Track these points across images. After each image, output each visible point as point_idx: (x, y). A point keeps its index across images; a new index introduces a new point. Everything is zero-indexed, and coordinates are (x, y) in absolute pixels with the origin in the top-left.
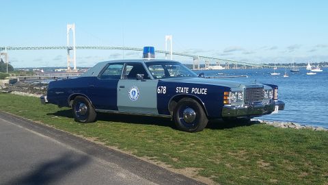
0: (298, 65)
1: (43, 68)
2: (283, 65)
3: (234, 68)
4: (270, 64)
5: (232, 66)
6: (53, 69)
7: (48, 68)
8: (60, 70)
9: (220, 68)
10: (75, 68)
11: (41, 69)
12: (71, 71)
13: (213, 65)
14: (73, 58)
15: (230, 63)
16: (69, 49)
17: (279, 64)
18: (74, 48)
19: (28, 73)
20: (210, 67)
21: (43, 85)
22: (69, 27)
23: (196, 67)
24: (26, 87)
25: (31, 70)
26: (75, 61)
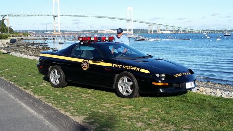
0: (228, 31)
1: (36, 31)
2: (217, 30)
3: (179, 33)
4: (207, 30)
5: (178, 31)
6: (43, 31)
7: (39, 31)
8: (48, 32)
9: (169, 32)
10: (59, 31)
11: (34, 31)
12: (56, 33)
13: (163, 30)
14: (58, 23)
15: (176, 29)
16: (55, 17)
17: (214, 30)
18: (59, 16)
19: (24, 34)
20: (161, 32)
21: (35, 44)
23: (151, 31)
24: (23, 45)
25: (27, 31)
26: (59, 25)
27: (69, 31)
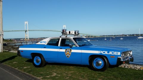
8: (22, 39)
10: (28, 38)
11: (15, 39)
12: (27, 40)
16: (26, 31)
18: (28, 31)
19: (10, 41)
21: (16, 45)
22: (26, 22)
25: (11, 39)
26: (28, 35)
27: (33, 38)
